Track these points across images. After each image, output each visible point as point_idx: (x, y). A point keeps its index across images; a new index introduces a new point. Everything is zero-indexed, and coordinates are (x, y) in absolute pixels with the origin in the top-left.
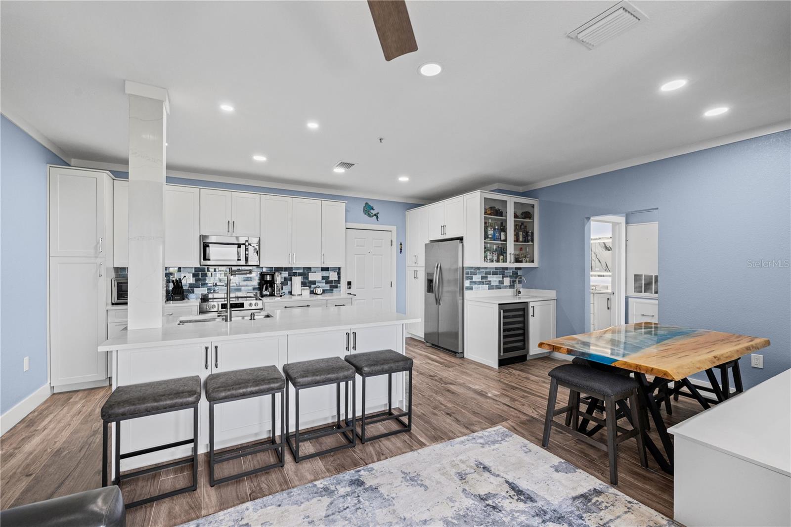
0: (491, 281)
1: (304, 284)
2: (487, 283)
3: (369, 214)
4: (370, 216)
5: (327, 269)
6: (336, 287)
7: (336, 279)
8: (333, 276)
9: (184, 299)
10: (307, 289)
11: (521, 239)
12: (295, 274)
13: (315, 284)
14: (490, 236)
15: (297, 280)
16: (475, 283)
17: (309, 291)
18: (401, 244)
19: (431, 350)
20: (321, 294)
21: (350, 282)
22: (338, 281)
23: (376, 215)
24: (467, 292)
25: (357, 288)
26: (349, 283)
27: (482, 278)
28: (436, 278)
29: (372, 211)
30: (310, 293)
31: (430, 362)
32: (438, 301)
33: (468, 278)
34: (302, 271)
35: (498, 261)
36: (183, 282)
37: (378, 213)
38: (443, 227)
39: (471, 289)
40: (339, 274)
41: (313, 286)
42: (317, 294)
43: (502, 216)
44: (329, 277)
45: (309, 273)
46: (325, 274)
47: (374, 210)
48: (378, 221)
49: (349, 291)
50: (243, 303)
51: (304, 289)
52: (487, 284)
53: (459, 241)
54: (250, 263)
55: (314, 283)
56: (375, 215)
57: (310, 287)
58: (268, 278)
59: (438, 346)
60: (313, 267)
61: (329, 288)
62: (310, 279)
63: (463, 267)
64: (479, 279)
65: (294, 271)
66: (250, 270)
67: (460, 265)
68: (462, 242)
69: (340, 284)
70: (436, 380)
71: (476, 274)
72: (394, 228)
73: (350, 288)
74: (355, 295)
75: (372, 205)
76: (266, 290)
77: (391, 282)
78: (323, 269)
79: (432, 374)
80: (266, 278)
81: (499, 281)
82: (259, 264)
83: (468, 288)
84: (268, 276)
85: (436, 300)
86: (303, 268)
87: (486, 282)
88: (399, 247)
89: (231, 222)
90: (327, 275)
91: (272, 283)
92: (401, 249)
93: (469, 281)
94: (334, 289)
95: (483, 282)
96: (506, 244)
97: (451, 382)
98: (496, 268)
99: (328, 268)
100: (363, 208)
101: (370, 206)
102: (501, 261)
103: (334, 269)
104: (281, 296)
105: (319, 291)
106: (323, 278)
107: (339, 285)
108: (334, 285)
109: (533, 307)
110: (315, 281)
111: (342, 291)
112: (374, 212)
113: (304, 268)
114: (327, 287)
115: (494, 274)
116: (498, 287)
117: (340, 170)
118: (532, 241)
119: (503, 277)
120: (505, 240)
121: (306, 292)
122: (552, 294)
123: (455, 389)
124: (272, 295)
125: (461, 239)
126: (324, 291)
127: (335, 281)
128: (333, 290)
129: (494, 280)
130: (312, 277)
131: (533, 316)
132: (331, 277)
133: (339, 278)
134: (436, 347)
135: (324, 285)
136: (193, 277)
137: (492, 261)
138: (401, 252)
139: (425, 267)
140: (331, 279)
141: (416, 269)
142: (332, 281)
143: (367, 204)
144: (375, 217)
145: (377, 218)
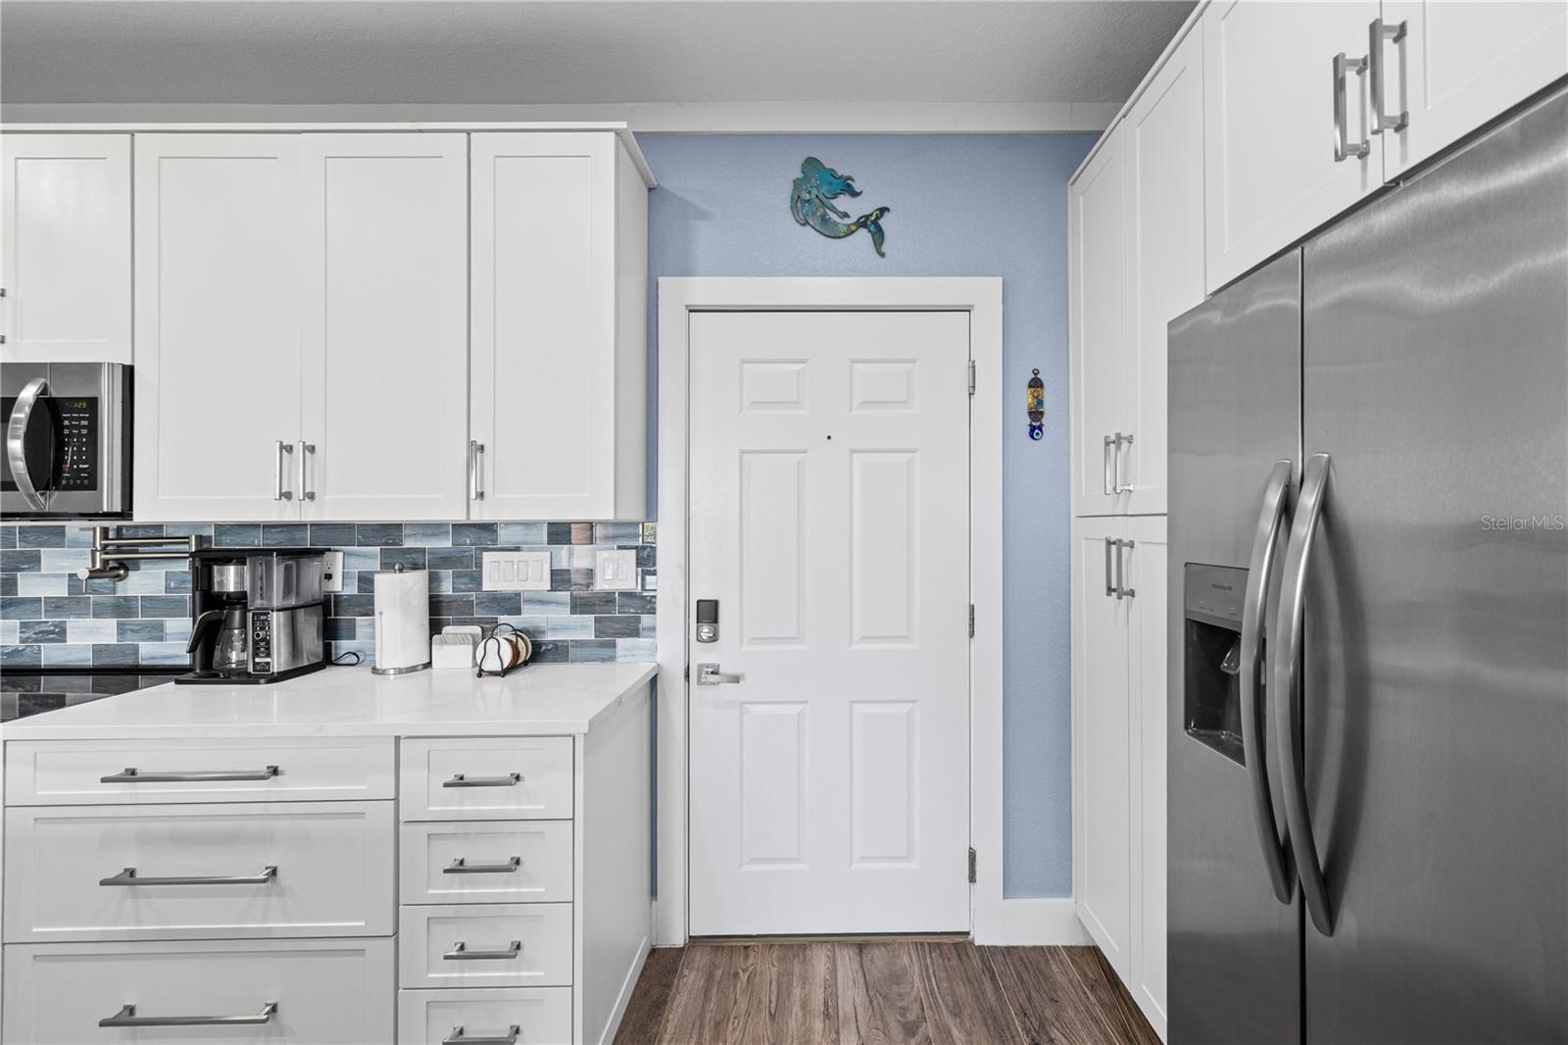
1: (448, 610)
3: (824, 220)
4: (829, 229)
5: (580, 533)
6: (634, 632)
7: (631, 583)
8: (615, 571)
10: (464, 640)
12: (412, 561)
13: (517, 611)
18: (1036, 384)
20: (505, 672)
21: (717, 605)
22: (644, 598)
23: (873, 224)
25: (754, 640)
26: (709, 612)
29: (843, 203)
34: (445, 543)
37: (883, 210)
40: (646, 558)
42: (488, 672)
44: (587, 573)
45: (487, 557)
46: (571, 556)
47: (855, 194)
48: (882, 255)
49: (702, 655)
51: (443, 641)
55: (511, 603)
56: (863, 223)
58: (233, 579)
60: (508, 524)
61: (591, 635)
62: (488, 585)
65: (408, 544)
69: (653, 611)
72: (986, 292)
73: (710, 638)
74: (746, 677)
77: (972, 608)
78: (559, 533)
80: (221, 583)
84: (232, 570)
86: (456, 526)
88: (1024, 399)
90: (583, 564)
92: (1036, 414)
94: (620, 642)
99: (587, 526)
100: (790, 187)
101: (832, 173)
103: (617, 533)
106: (560, 580)
107: (646, 620)
108: (621, 620)
110: (518, 595)
111: (660, 655)
112: (855, 208)
113: (459, 528)
114: (583, 627)
127: (621, 594)
128: (613, 645)
130: (499, 573)
132: (599, 574)
133: (647, 580)
135: (563, 615)
138: (1035, 431)
139: (1172, 516)
140: (601, 585)
141: (1118, 530)
142: (608, 599)
143: (811, 164)
144: (863, 236)
145: (879, 236)
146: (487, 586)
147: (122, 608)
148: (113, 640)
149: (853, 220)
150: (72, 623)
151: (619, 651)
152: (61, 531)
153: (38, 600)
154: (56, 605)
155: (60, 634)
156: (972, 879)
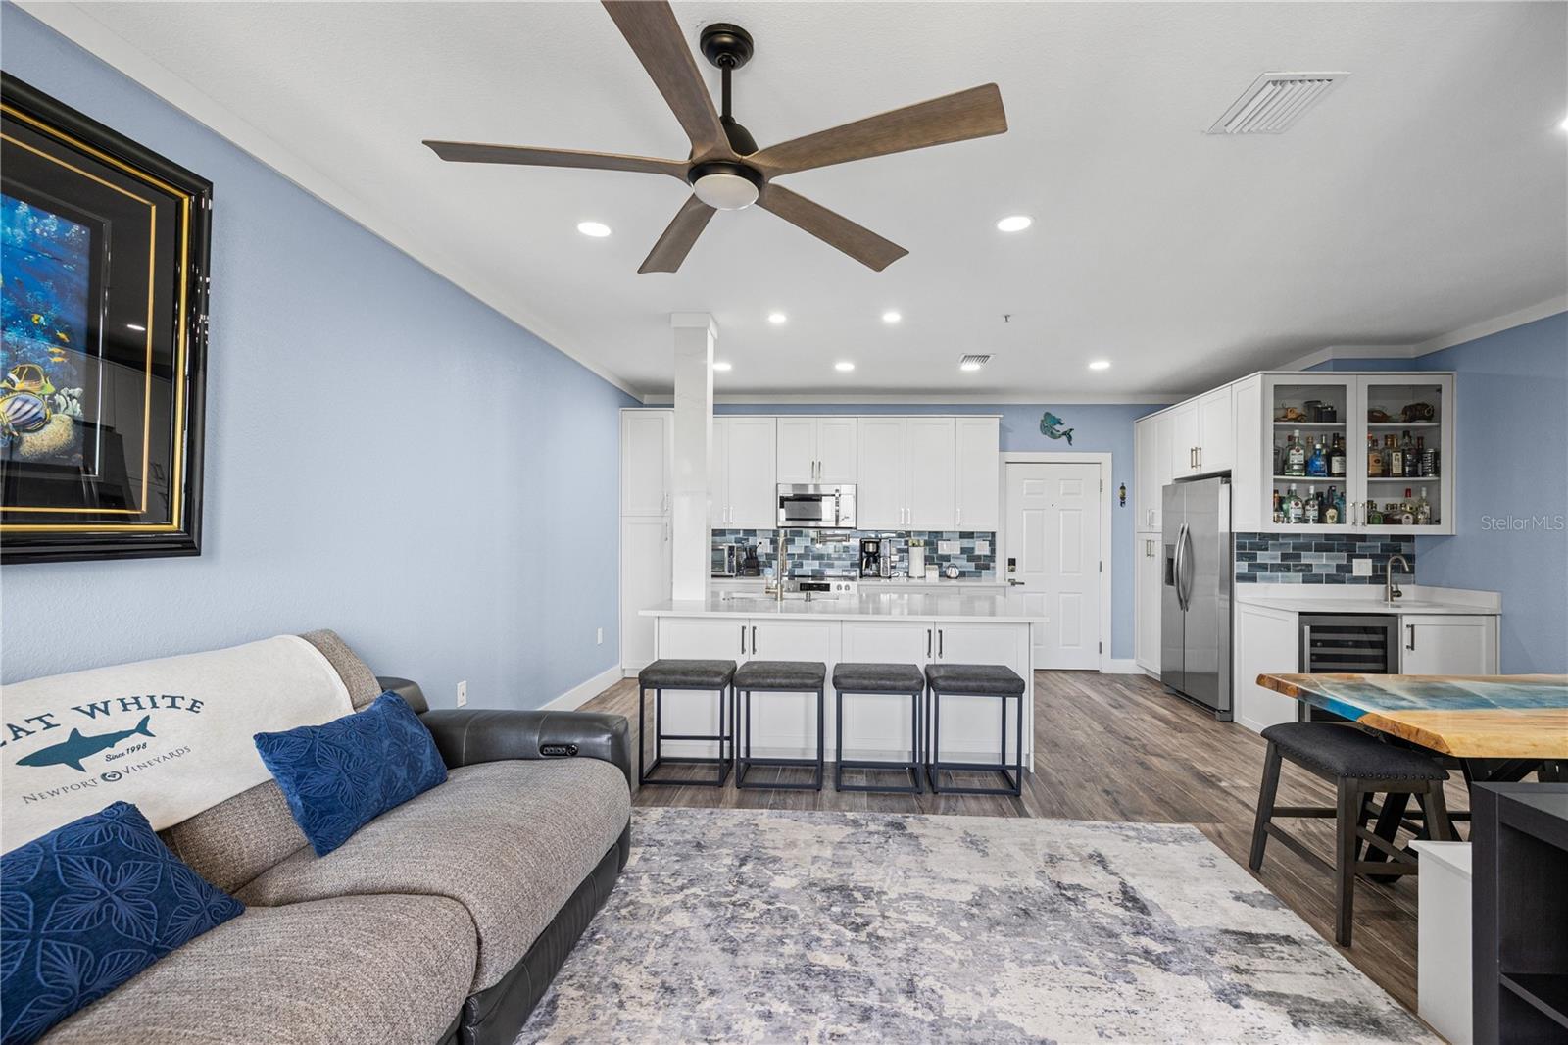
0: (1311, 565)
1: (928, 560)
2: (1300, 567)
3: (1052, 433)
4: (1053, 436)
5: (969, 535)
6: (987, 567)
7: (987, 552)
8: (982, 548)
9: (759, 575)
10: (933, 569)
11: (1396, 468)
12: (915, 543)
13: (949, 560)
14: (1295, 467)
15: (918, 554)
16: (1264, 567)
17: (937, 572)
18: (1123, 488)
19: (1171, 700)
20: (956, 578)
21: (1014, 560)
22: (992, 557)
23: (1068, 435)
24: (1239, 587)
25: (1027, 572)
26: (1012, 562)
27: (1284, 556)
28: (1179, 555)
29: (1058, 427)
30: (940, 576)
31: (1147, 717)
32: (1184, 602)
33: (1240, 557)
34: (926, 538)
35: (1321, 520)
36: (759, 550)
37: (1071, 430)
38: (1196, 450)
39: (1254, 579)
40: (992, 544)
41: (945, 564)
42: (949, 577)
43: (1335, 422)
44: (973, 549)
45: (939, 542)
46: (967, 543)
47: (1062, 424)
48: (1071, 445)
49: (1012, 576)
50: (829, 585)
51: (929, 569)
52: (1299, 571)
53: (1219, 479)
54: (841, 525)
55: (947, 558)
56: (1065, 434)
57: (940, 565)
58: (871, 548)
59: (1183, 694)
60: (946, 532)
61: (974, 569)
63: (1231, 534)
64: (1275, 558)
65: (913, 538)
66: (845, 535)
67: (1223, 528)
68: (1229, 482)
69: (994, 561)
70: (1133, 746)
71: (1267, 549)
72: (1106, 458)
73: (1013, 570)
74: (1023, 584)
75: (1057, 417)
76: (867, 566)
77: (1101, 563)
78: (964, 535)
79: (1132, 735)
80: (869, 548)
81: (1338, 566)
82: (854, 526)
83: (1242, 578)
84: (871, 545)
85: (1181, 601)
86: (930, 532)
87: (1294, 565)
88: (1120, 493)
89: (817, 464)
90: (971, 546)
91: (874, 557)
92: (1123, 498)
93: (1246, 563)
94: (983, 571)
95: (1287, 569)
96: (1344, 482)
97: (1160, 752)
98: (1328, 537)
99: (973, 533)
100: (1039, 422)
101: (1054, 417)
102: (1329, 520)
103: (983, 535)
104: (890, 578)
105: (953, 572)
106: (964, 550)
107: (992, 564)
108: (983, 564)
109: (1413, 627)
110: (949, 555)
111: (997, 576)
112: (1061, 429)
114: (971, 566)
115: (1320, 548)
116: (1331, 580)
117: (971, 367)
118: (1437, 471)
119: (1350, 558)
120: (1342, 475)
121: (933, 574)
122: (1489, 601)
123: (1159, 764)
124: (878, 576)
125: (1226, 476)
126: (963, 574)
127: (984, 556)
128: (980, 572)
129: (1322, 562)
130: (944, 548)
131: (1413, 648)
132: (976, 549)
133: (993, 551)
134: (1182, 696)
135: (965, 562)
136: (771, 544)
137: (1306, 521)
138: (1123, 503)
139: (1163, 534)
140: (977, 553)
141: (1150, 537)
142: (979, 557)
143: (1047, 414)
144: (1065, 438)
145: (1070, 439)
146: (939, 552)
147: (820, 557)
148: (818, 568)
149: (1062, 432)
150: (804, 562)
151: (983, 574)
152: (801, 532)
153: (794, 554)
154: (800, 556)
155: (801, 565)
156: (1100, 652)
